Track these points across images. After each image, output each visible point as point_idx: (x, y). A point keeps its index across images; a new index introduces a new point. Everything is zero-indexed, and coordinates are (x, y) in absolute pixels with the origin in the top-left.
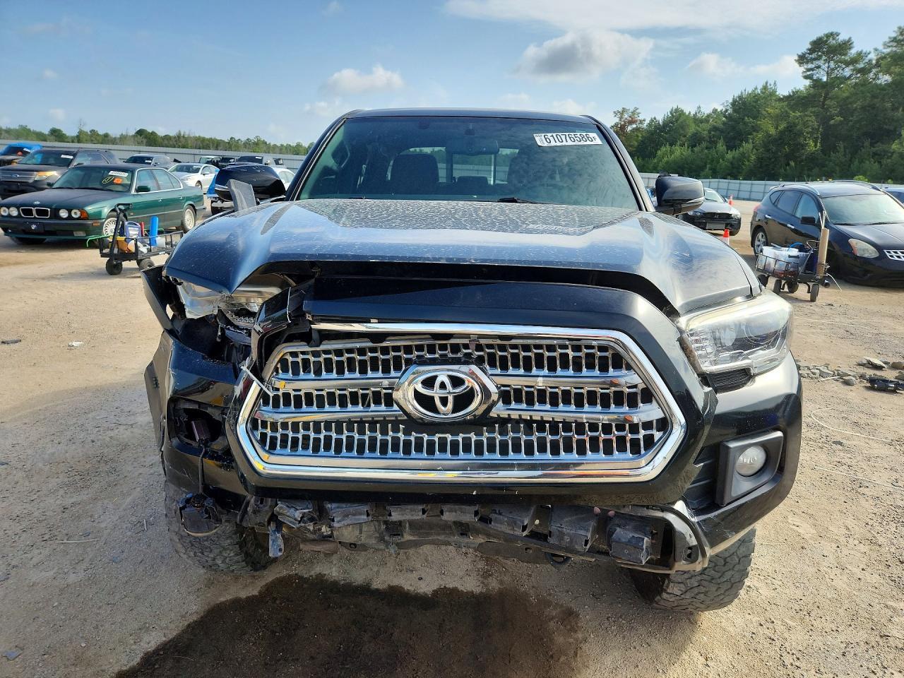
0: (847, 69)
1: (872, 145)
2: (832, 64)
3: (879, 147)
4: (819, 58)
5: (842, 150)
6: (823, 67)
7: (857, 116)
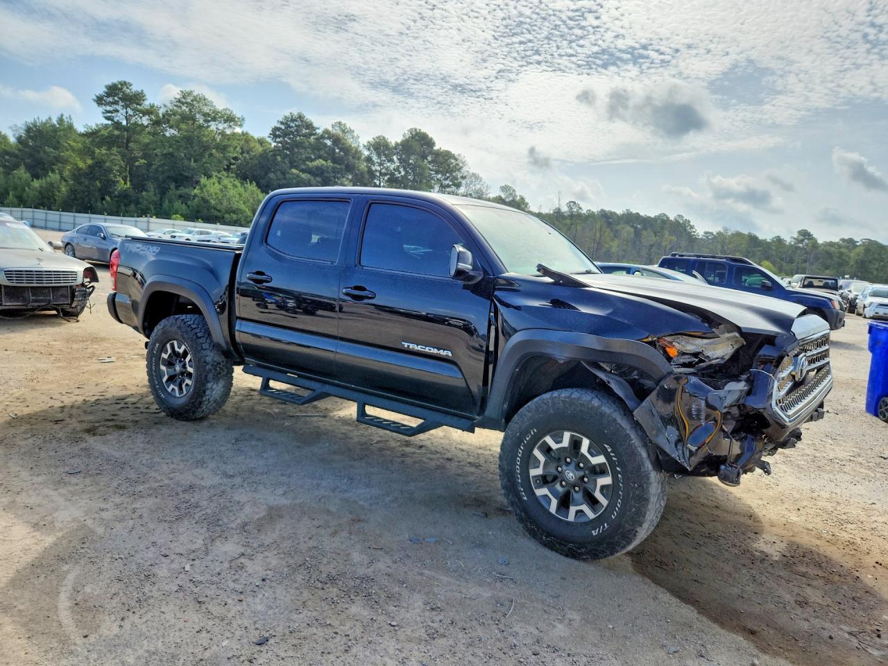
0: (144, 118)
1: (177, 188)
2: (130, 112)
3: (183, 191)
4: (116, 103)
5: (153, 190)
6: (121, 111)
7: (158, 161)
